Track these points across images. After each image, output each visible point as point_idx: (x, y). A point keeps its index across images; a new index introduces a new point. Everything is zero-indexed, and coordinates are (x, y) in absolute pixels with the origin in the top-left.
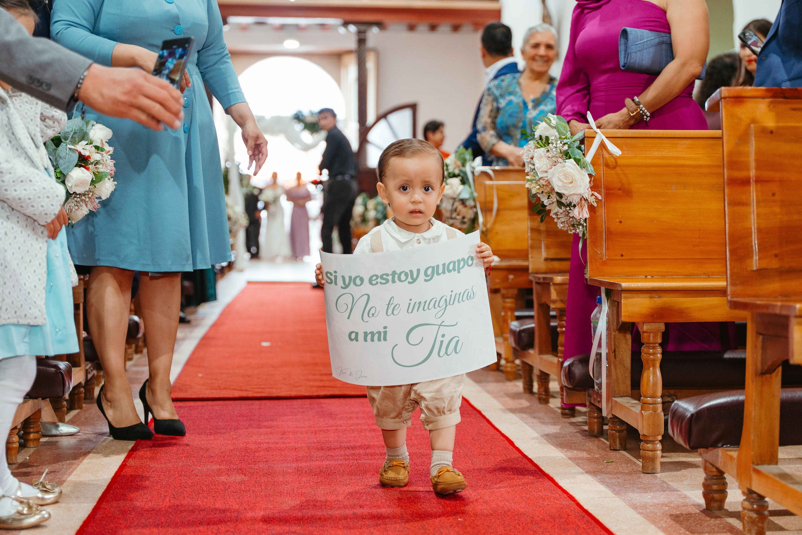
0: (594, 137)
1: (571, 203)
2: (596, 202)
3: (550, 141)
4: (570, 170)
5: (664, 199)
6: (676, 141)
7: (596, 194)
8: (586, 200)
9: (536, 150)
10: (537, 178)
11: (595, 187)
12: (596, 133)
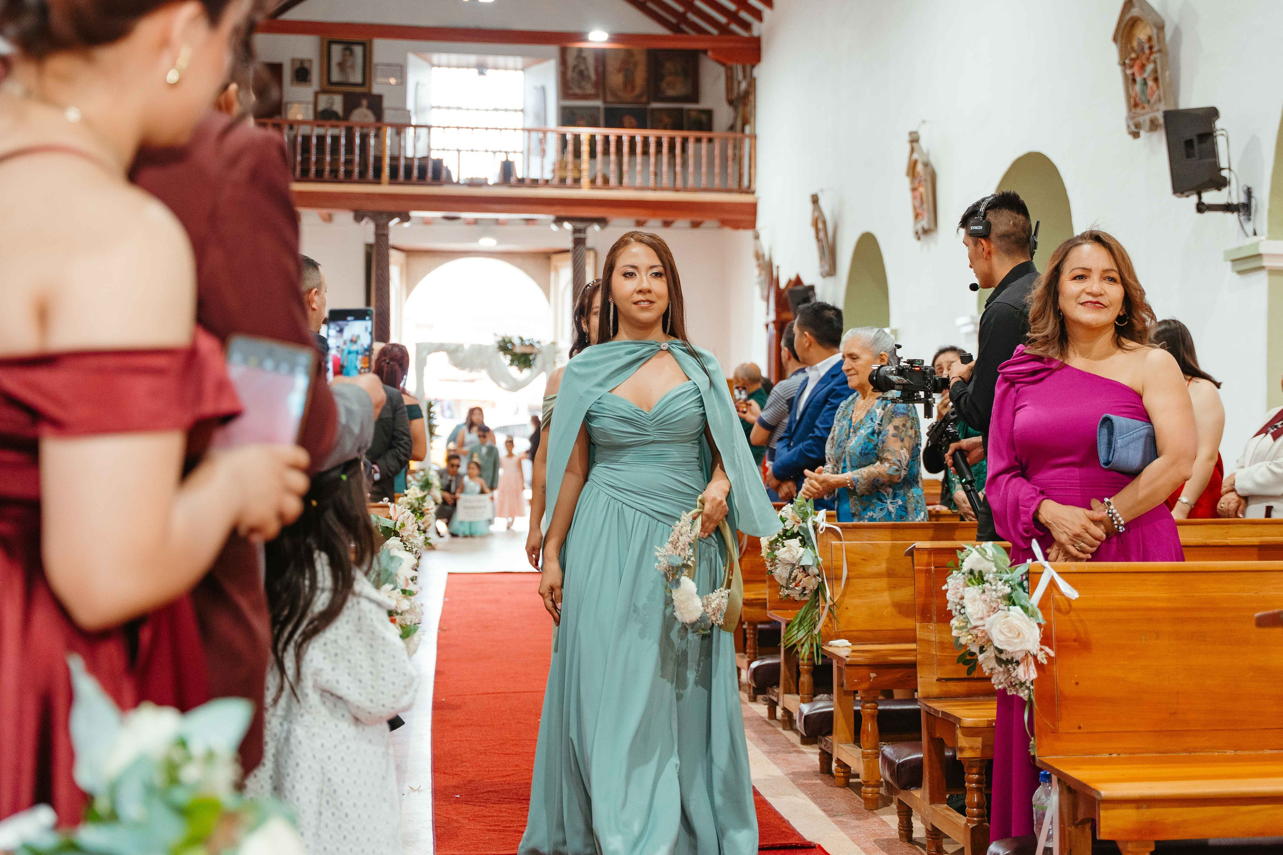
0: (1042, 573)
1: (1012, 659)
2: (1046, 658)
3: (985, 579)
4: (1016, 622)
5: (1130, 653)
6: (1144, 577)
7: (1047, 649)
8: (1035, 657)
9: (967, 589)
10: (969, 626)
11: (1046, 640)
12: (1044, 567)
